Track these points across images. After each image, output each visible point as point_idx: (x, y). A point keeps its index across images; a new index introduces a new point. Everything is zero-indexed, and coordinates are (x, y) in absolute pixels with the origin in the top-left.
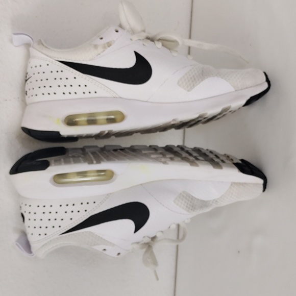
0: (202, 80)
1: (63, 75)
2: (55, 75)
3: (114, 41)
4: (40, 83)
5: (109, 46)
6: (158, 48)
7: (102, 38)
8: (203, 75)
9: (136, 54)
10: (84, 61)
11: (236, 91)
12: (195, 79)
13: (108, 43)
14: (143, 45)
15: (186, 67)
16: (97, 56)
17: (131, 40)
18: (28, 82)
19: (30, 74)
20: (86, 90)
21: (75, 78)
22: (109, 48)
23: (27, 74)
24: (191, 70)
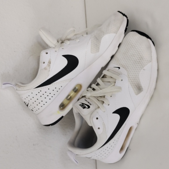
0: (100, 43)
1: (43, 92)
2: (39, 95)
3: (50, 59)
4: (35, 103)
5: (50, 63)
6: (69, 44)
7: (44, 63)
8: (98, 40)
9: (64, 56)
10: (46, 79)
11: (116, 33)
12: (97, 45)
13: (49, 62)
14: (63, 49)
15: (88, 43)
16: (49, 72)
17: (56, 51)
18: (28, 106)
19: (27, 102)
20: (57, 89)
21: (49, 89)
22: (51, 64)
23: (25, 102)
24: (91, 42)
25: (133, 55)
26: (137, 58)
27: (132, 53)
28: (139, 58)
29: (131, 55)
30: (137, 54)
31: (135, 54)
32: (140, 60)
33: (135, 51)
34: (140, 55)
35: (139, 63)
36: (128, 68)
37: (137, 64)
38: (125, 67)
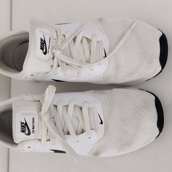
25: (127, 133)
26: (126, 140)
27: (128, 131)
28: (127, 142)
29: (125, 131)
30: (131, 137)
31: (129, 135)
32: (125, 144)
33: (133, 132)
34: (131, 142)
35: (121, 144)
36: (108, 136)
37: (119, 142)
38: (107, 132)
